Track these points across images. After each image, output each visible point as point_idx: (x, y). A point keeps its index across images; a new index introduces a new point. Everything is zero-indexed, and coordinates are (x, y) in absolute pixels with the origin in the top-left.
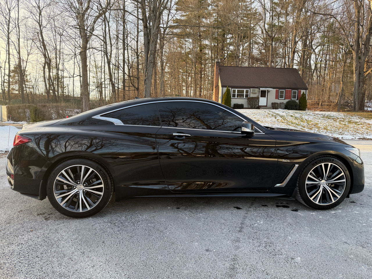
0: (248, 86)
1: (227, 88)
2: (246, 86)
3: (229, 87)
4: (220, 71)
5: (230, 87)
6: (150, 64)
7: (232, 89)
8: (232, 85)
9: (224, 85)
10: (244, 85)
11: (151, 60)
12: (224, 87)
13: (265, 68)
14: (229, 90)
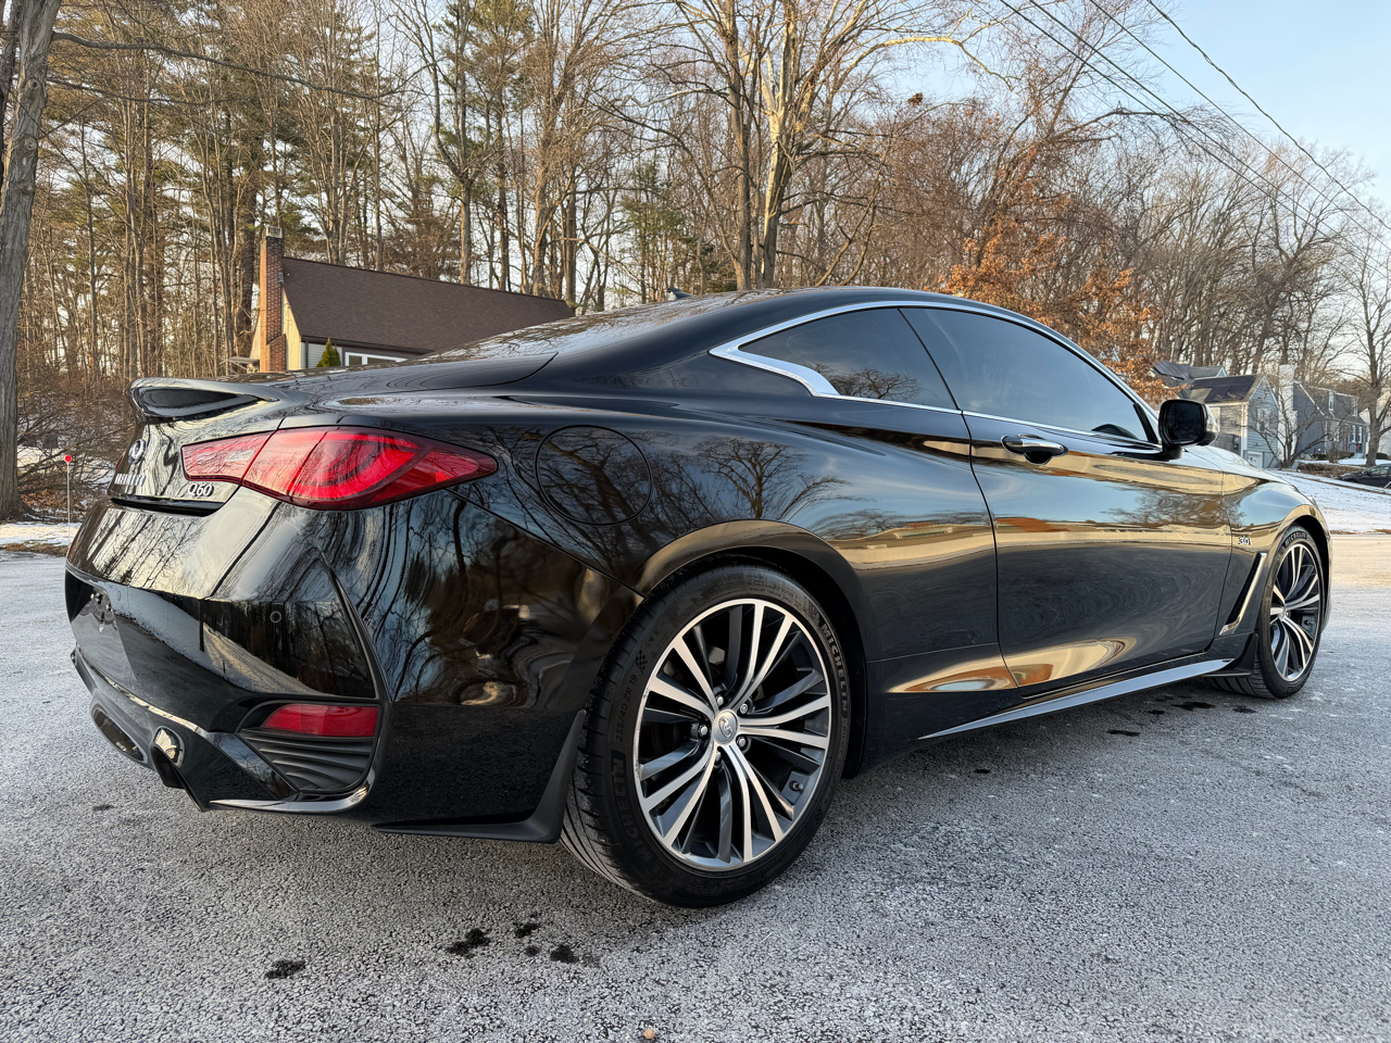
0: (410, 345)
1: (328, 348)
2: (403, 344)
3: (333, 344)
4: (285, 275)
5: (339, 345)
6: (14, 200)
7: (348, 354)
8: (344, 337)
9: (313, 334)
10: (392, 343)
11: (23, 181)
12: (310, 342)
13: (461, 288)
14: (337, 354)
